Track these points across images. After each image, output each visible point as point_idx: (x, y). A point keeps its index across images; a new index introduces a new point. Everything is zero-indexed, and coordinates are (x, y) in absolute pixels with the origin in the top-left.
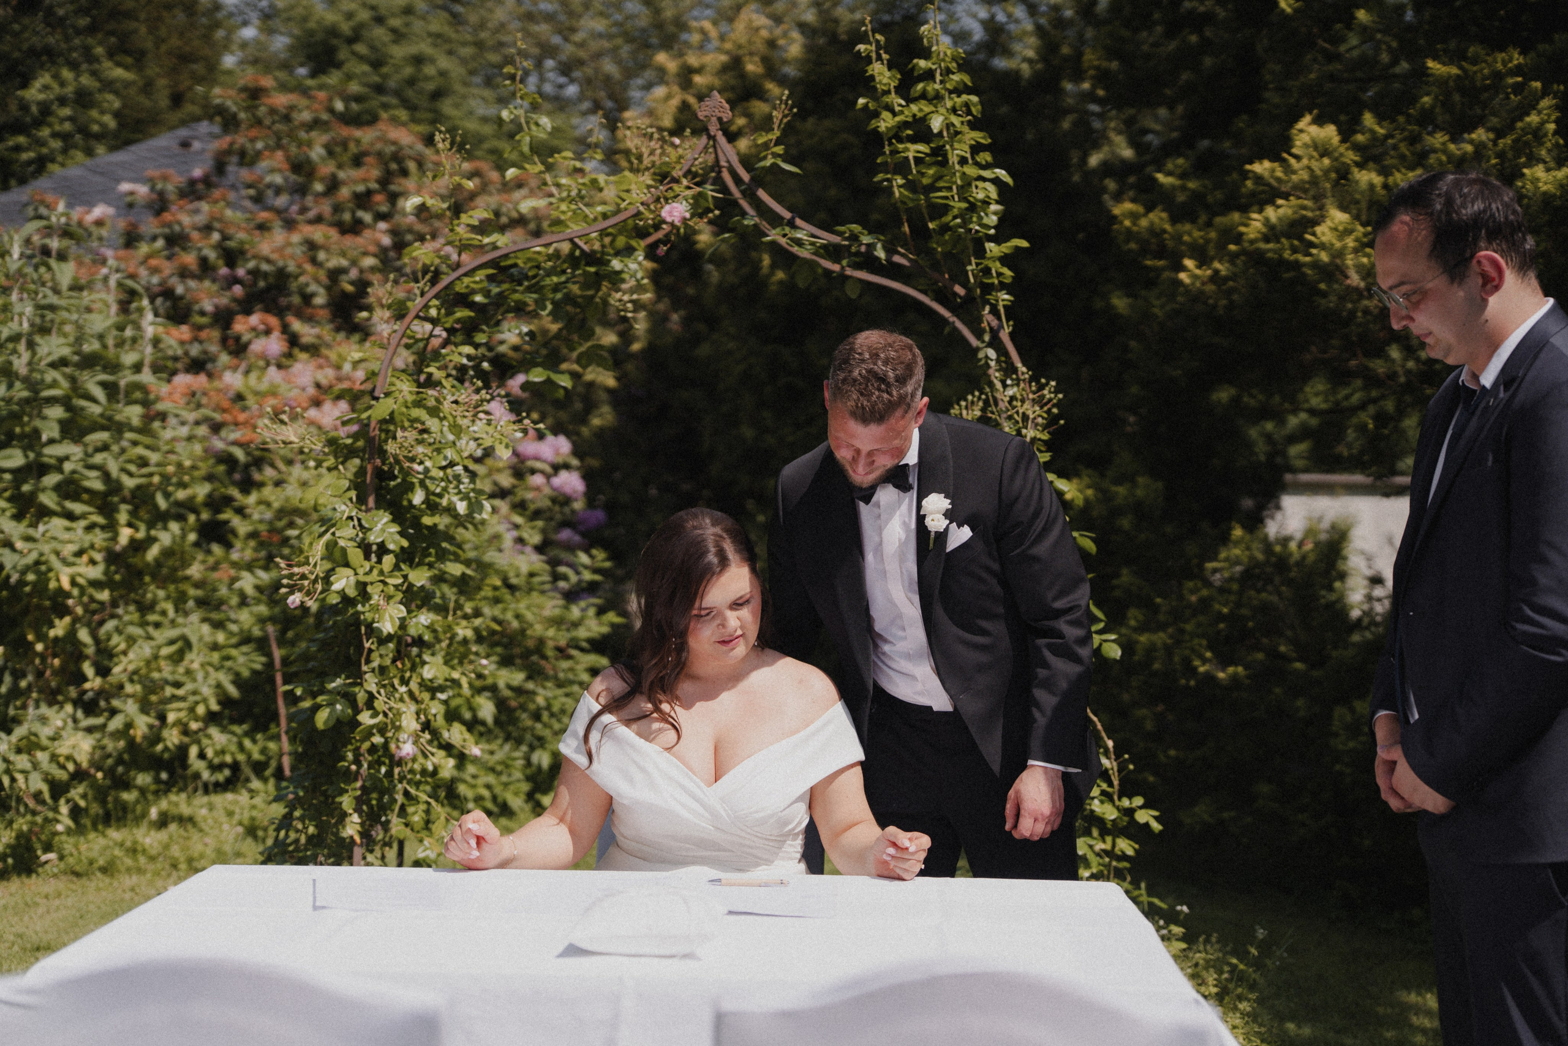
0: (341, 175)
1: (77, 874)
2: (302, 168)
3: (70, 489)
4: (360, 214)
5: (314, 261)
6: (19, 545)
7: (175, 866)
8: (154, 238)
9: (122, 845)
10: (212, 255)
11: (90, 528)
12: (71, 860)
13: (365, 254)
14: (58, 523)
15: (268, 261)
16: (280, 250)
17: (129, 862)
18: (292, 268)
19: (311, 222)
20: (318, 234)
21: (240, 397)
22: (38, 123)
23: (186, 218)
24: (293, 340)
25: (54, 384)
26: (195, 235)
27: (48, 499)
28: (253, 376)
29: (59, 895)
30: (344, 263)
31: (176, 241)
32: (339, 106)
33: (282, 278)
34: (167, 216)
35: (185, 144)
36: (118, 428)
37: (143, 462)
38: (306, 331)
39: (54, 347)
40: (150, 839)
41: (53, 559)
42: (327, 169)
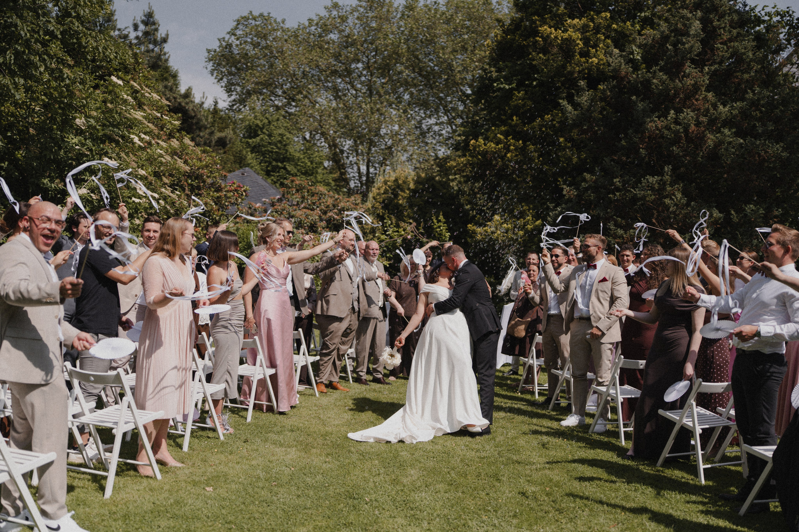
0: (309, 198)
5: (307, 218)
16: (301, 216)
19: (303, 208)
20: (308, 212)
30: (313, 218)
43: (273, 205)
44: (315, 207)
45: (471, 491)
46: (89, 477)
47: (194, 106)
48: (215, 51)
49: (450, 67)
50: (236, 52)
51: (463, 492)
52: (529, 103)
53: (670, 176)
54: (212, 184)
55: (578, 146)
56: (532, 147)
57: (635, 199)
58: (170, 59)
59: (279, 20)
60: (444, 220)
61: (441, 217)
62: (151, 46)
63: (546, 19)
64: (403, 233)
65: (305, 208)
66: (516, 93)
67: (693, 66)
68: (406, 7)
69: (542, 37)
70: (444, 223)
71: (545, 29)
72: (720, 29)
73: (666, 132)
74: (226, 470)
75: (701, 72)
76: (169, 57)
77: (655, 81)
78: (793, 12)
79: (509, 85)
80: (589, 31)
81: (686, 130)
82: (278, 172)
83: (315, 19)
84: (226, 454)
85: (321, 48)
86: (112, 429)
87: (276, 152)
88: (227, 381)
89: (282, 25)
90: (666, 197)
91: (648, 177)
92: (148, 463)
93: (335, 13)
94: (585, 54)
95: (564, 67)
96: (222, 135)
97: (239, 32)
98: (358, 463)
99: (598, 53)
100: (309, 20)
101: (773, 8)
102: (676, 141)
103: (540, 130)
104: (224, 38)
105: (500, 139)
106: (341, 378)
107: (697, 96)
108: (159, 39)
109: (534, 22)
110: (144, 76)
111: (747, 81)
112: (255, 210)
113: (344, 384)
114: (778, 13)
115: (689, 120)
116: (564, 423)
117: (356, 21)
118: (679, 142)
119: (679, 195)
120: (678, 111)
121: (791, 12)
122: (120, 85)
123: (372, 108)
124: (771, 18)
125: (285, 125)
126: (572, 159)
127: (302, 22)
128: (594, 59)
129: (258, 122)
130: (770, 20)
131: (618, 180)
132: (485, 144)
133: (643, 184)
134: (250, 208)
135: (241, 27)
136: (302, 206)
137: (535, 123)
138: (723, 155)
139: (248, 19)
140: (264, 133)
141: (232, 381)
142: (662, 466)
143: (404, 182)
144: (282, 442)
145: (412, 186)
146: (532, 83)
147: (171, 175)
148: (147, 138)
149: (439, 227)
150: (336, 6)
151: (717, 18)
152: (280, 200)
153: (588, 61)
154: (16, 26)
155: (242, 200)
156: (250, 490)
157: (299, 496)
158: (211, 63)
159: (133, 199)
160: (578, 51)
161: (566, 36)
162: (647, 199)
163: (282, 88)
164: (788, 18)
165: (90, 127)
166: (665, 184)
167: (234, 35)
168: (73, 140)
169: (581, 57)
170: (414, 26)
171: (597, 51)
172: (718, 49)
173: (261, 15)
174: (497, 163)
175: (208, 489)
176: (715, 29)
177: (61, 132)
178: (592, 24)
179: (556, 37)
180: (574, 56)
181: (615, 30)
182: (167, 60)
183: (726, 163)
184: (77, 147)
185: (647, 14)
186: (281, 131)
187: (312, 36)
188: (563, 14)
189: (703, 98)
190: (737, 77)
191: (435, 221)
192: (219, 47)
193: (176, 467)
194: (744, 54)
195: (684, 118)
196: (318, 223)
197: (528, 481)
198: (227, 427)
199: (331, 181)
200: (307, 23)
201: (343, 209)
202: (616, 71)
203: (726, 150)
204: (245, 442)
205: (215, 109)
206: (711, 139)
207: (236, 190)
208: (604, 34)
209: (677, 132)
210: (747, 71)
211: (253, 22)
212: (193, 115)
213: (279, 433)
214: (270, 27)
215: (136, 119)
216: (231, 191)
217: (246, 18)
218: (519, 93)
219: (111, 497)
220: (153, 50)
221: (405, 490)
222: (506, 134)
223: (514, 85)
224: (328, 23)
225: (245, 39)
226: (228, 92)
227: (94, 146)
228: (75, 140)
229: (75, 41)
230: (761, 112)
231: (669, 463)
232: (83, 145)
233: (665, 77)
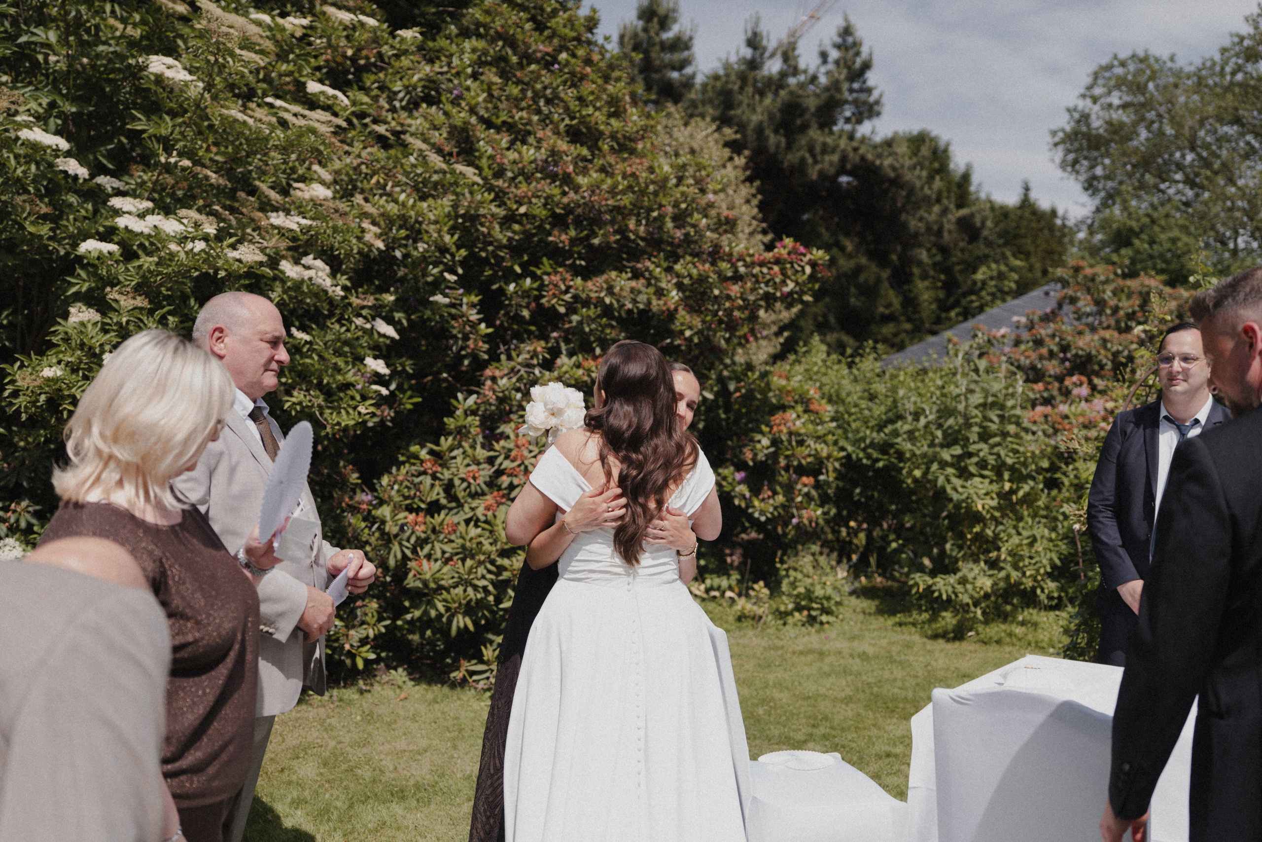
0: (1121, 305)
1: (985, 643)
2: (1100, 304)
3: (983, 464)
4: (1129, 323)
5: (1105, 348)
6: (960, 490)
7: (1029, 644)
8: (1028, 342)
9: (1005, 631)
10: (1055, 349)
11: (991, 482)
12: (982, 636)
13: (1132, 342)
14: (977, 480)
15: (1082, 349)
16: (1088, 344)
17: (1008, 639)
18: (1094, 352)
19: (1104, 329)
20: (1107, 334)
21: (1066, 417)
22: (982, 289)
23: (1043, 332)
24: (1093, 388)
25: (976, 416)
26: (1047, 339)
27: (973, 469)
28: (1073, 408)
29: (976, 651)
30: (1120, 348)
31: (1038, 342)
32: (1119, 271)
33: (1089, 358)
34: (1034, 331)
35: (1047, 294)
36: (1005, 434)
37: (1016, 452)
38: (1099, 383)
39: (977, 399)
40: (1019, 630)
41: (975, 497)
42: (1113, 302)
48: (1064, 130)
50: (1096, 123)
59: (1164, 58)
83: (1232, 43)
89: (1169, 64)
97: (1098, 91)
100: (1222, 49)
104: (1075, 106)
108: (860, 67)
127: (1207, 55)
129: (1133, 224)
135: (1101, 82)
139: (1112, 67)
140: (1141, 240)
167: (1091, 96)
173: (1133, 56)
186: (1176, 233)
192: (1070, 122)
200: (1217, 57)
214: (1148, 71)
217: (1109, 67)
225: (1108, 100)
226: (1090, 191)
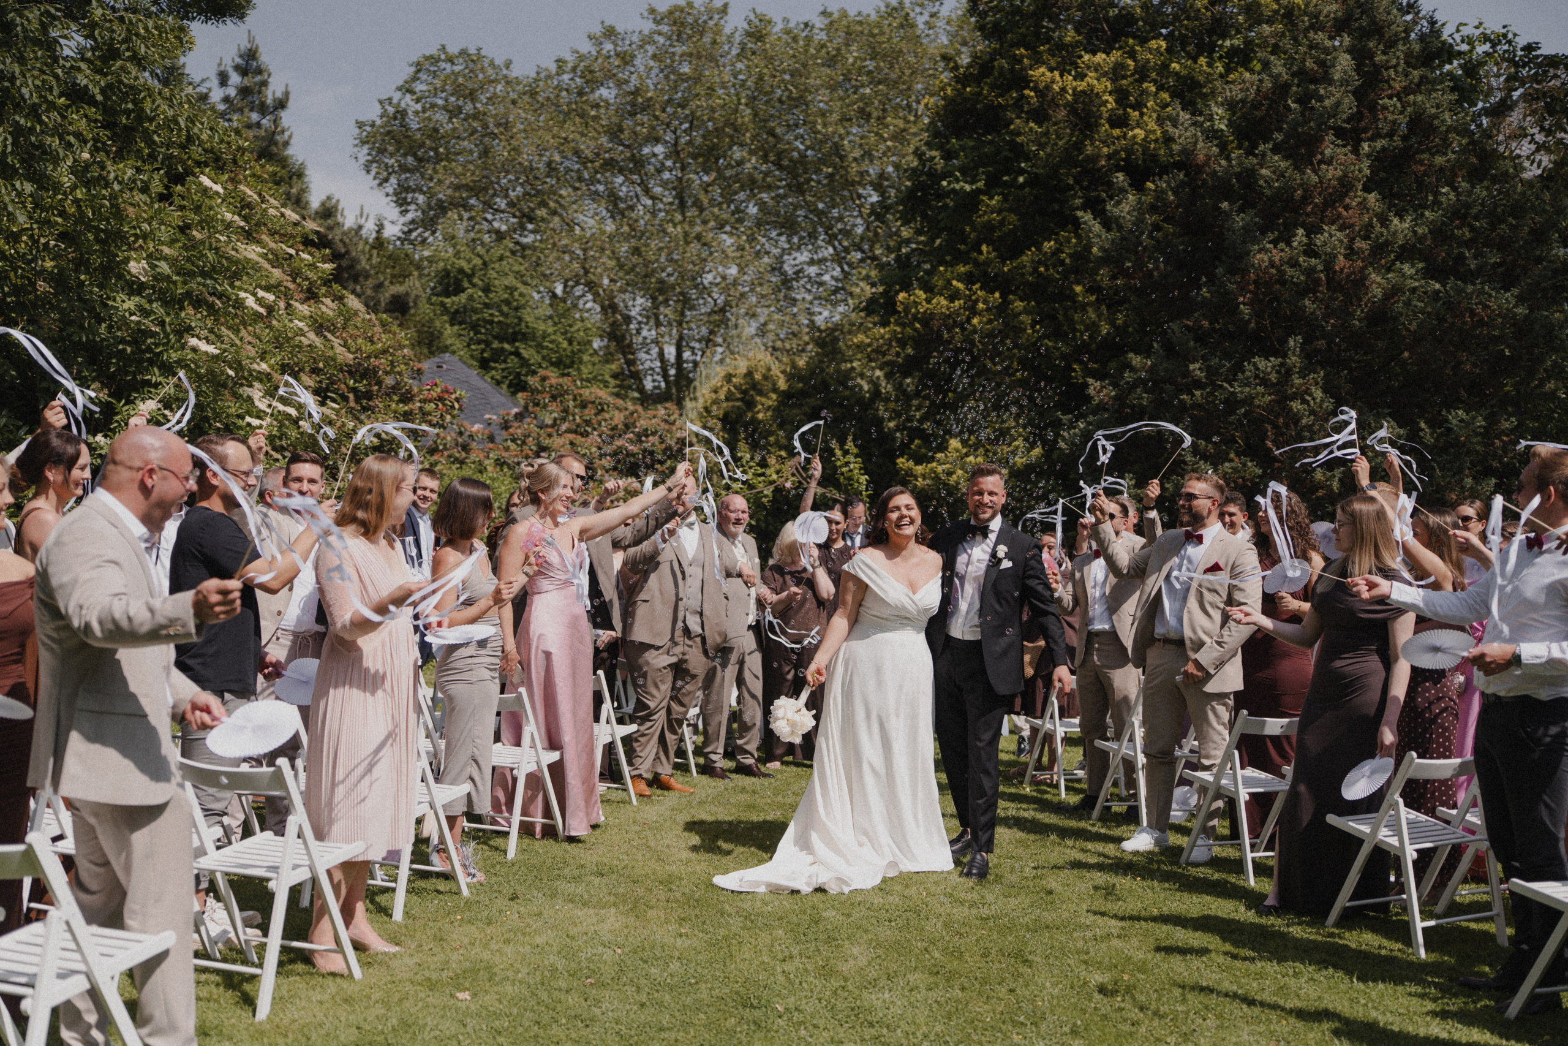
43: (506, 426)
44: (589, 429)
45: (977, 986)
46: (218, 979)
47: (344, 233)
48: (373, 125)
49: (837, 148)
50: (414, 126)
51: (963, 989)
52: (1013, 218)
53: (1299, 356)
54: (395, 388)
55: (1111, 301)
56: (1019, 305)
57: (1232, 403)
58: (292, 141)
59: (499, 61)
60: (855, 451)
61: (850, 445)
62: (255, 117)
63: (1040, 53)
64: (775, 477)
65: (568, 431)
66: (985, 198)
67: (1339, 142)
68: (749, 34)
69: (1035, 89)
70: (856, 456)
71: (1041, 73)
72: (1387, 69)
73: (1290, 271)
74: (486, 955)
75: (1356, 151)
76: (290, 137)
77: (1264, 172)
78: (1515, 35)
79: (971, 183)
80: (1124, 77)
81: (1328, 267)
82: (505, 361)
83: (570, 58)
84: (480, 924)
85: (582, 115)
86: (268, 880)
87: (500, 322)
88: (472, 779)
89: (505, 72)
90: (1294, 397)
91: (1257, 359)
92: (333, 946)
93: (608, 47)
94: (1119, 122)
95: (1078, 147)
96: (397, 289)
97: (420, 87)
98: (745, 934)
99: (1145, 118)
100: (558, 61)
101: (1476, 27)
102: (1310, 287)
103: (1036, 270)
104: (390, 99)
105: (958, 289)
106: (677, 767)
107: (1347, 200)
108: (269, 101)
109: (1018, 60)
110: (253, 175)
111: (1442, 169)
112: (471, 436)
113: (681, 779)
114: (1485, 38)
115: (1335, 248)
116: (1129, 846)
117: (652, 63)
118: (1315, 292)
119: (1319, 394)
120: (1312, 231)
121: (1510, 36)
122: (217, 193)
123: (686, 234)
124: (1474, 48)
125: (516, 268)
126: (1099, 326)
127: (544, 66)
128: (1137, 131)
129: (463, 264)
130: (1471, 51)
131: (1197, 366)
132: (928, 301)
133: (1248, 374)
134: (461, 434)
135: (423, 76)
136: (564, 427)
137: (1024, 258)
138: (1401, 314)
139: (438, 60)
140: (474, 285)
141: (482, 779)
142: (1338, 924)
143: (766, 377)
144: (586, 896)
145: (782, 384)
146: (1016, 179)
147: (315, 371)
148: (271, 297)
149: (847, 464)
150: (610, 33)
151: (1381, 47)
152: (519, 417)
153: (1125, 134)
154: (12, 79)
155: (453, 417)
156: (544, 996)
157: (643, 1005)
158: (365, 149)
159: (248, 419)
160: (1106, 115)
161: (1082, 86)
162: (1257, 402)
163: (507, 196)
164: (1506, 47)
165: (159, 278)
166: (1289, 372)
167: (411, 92)
168: (126, 304)
169: (1112, 126)
170: (765, 71)
171: (1142, 114)
172: (1385, 108)
173: (464, 53)
174: (953, 337)
175: (461, 995)
176: (1377, 69)
177: (101, 286)
178: (1130, 62)
179: (1063, 90)
180: (1098, 125)
181: (1177, 74)
182: (286, 144)
183: (1408, 330)
184: (133, 318)
185: (1236, 42)
186: (508, 281)
187: (564, 93)
188: (1076, 44)
189: (1360, 203)
190: (1421, 162)
191: (838, 453)
192: (382, 117)
193: (386, 954)
194: (1435, 116)
195: (1325, 244)
196: (597, 461)
197: (1085, 962)
198: (473, 871)
199: (607, 378)
200: (553, 68)
201: (646, 433)
202: (1188, 153)
203: (1408, 303)
204: (511, 899)
205: (377, 238)
206: (1377, 282)
207: (441, 399)
208: (1155, 81)
209: (1310, 271)
210: (1442, 151)
211: (448, 66)
212: (343, 250)
213: (575, 879)
214: (481, 76)
215: (248, 261)
216: (430, 401)
217: (434, 60)
218: (991, 198)
219: (268, 1017)
220: (258, 125)
221: (850, 988)
222: (969, 279)
223: (981, 184)
224: (596, 67)
225: (433, 100)
226: (401, 205)
227: (168, 314)
228: (130, 304)
229: (130, 106)
230: (1473, 229)
231: (1351, 919)
232: (145, 313)
233: (1283, 164)
